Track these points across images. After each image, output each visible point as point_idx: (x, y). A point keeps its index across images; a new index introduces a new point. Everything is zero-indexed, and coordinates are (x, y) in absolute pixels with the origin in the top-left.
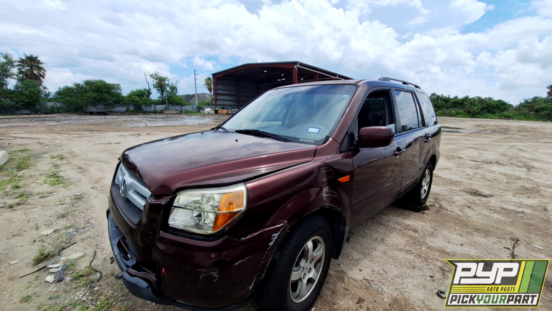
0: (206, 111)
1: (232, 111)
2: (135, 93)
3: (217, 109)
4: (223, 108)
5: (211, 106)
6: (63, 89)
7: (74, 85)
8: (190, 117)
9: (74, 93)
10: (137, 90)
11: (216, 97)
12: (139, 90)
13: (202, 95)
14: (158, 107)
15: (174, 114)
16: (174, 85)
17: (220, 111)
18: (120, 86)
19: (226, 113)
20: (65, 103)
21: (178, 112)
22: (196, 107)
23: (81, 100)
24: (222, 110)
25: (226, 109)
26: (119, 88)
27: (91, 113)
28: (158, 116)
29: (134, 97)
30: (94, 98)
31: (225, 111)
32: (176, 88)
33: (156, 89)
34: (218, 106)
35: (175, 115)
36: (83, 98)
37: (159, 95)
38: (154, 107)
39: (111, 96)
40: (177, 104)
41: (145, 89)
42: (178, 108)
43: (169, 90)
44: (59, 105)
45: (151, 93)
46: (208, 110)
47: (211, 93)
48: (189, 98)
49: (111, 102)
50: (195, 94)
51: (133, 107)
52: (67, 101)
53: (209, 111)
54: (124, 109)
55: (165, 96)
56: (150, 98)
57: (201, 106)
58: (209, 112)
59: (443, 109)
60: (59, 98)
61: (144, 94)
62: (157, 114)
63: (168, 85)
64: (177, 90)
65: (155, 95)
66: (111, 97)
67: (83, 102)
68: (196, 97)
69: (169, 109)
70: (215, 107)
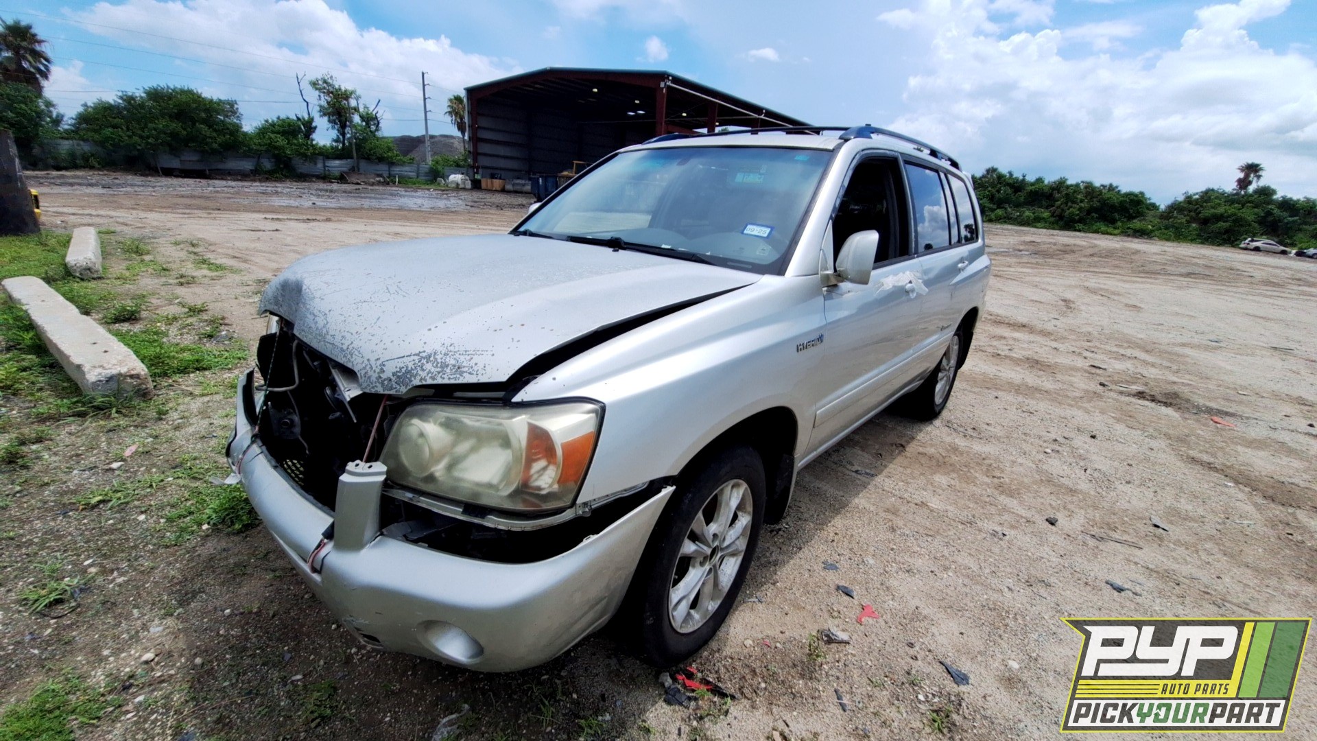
0: (452, 182)
1: (513, 185)
2: (273, 125)
3: (478, 177)
4: (493, 177)
5: (464, 170)
6: (95, 108)
7: (121, 98)
8: (414, 194)
9: (123, 118)
10: (278, 118)
11: (475, 146)
12: (283, 120)
13: (442, 139)
14: (333, 165)
15: (373, 184)
16: (371, 109)
17: (485, 183)
18: (236, 106)
19: (499, 189)
20: (101, 144)
21: (382, 180)
22: (427, 170)
23: (141, 137)
24: (489, 181)
25: (500, 178)
26: (236, 113)
27: (169, 173)
28: (335, 186)
29: (273, 136)
30: (174, 135)
31: (497, 183)
32: (376, 118)
33: (326, 118)
34: (480, 171)
35: (377, 188)
36: (146, 133)
37: (334, 134)
38: (324, 163)
39: (215, 130)
40: (381, 160)
41: (300, 116)
42: (383, 169)
43: (360, 122)
44: (86, 147)
45: (315, 128)
46: (456, 178)
47: (464, 135)
48: (409, 144)
49: (215, 146)
50: (424, 136)
51: (270, 162)
52: (107, 139)
53: (460, 182)
54: (248, 165)
55: (349, 138)
56: (312, 140)
57: (440, 168)
58: (458, 184)
59: (1007, 206)
60: (87, 130)
61: (299, 130)
62: (332, 182)
63: (356, 109)
64: (379, 123)
65: (325, 135)
66: (214, 134)
67: (148, 143)
68: (428, 143)
69: (361, 171)
70: (475, 173)
